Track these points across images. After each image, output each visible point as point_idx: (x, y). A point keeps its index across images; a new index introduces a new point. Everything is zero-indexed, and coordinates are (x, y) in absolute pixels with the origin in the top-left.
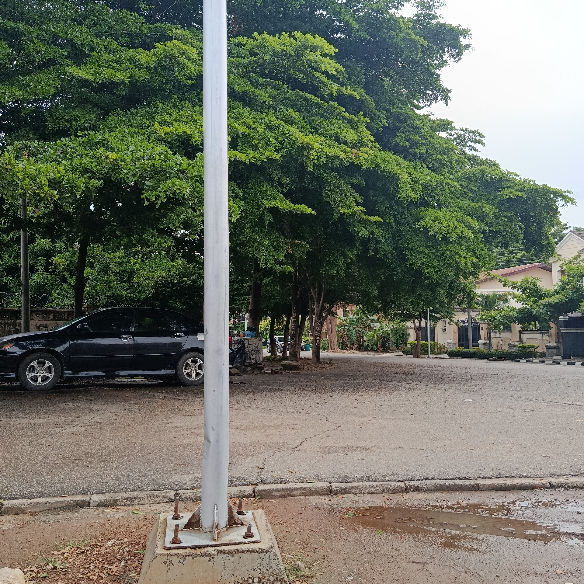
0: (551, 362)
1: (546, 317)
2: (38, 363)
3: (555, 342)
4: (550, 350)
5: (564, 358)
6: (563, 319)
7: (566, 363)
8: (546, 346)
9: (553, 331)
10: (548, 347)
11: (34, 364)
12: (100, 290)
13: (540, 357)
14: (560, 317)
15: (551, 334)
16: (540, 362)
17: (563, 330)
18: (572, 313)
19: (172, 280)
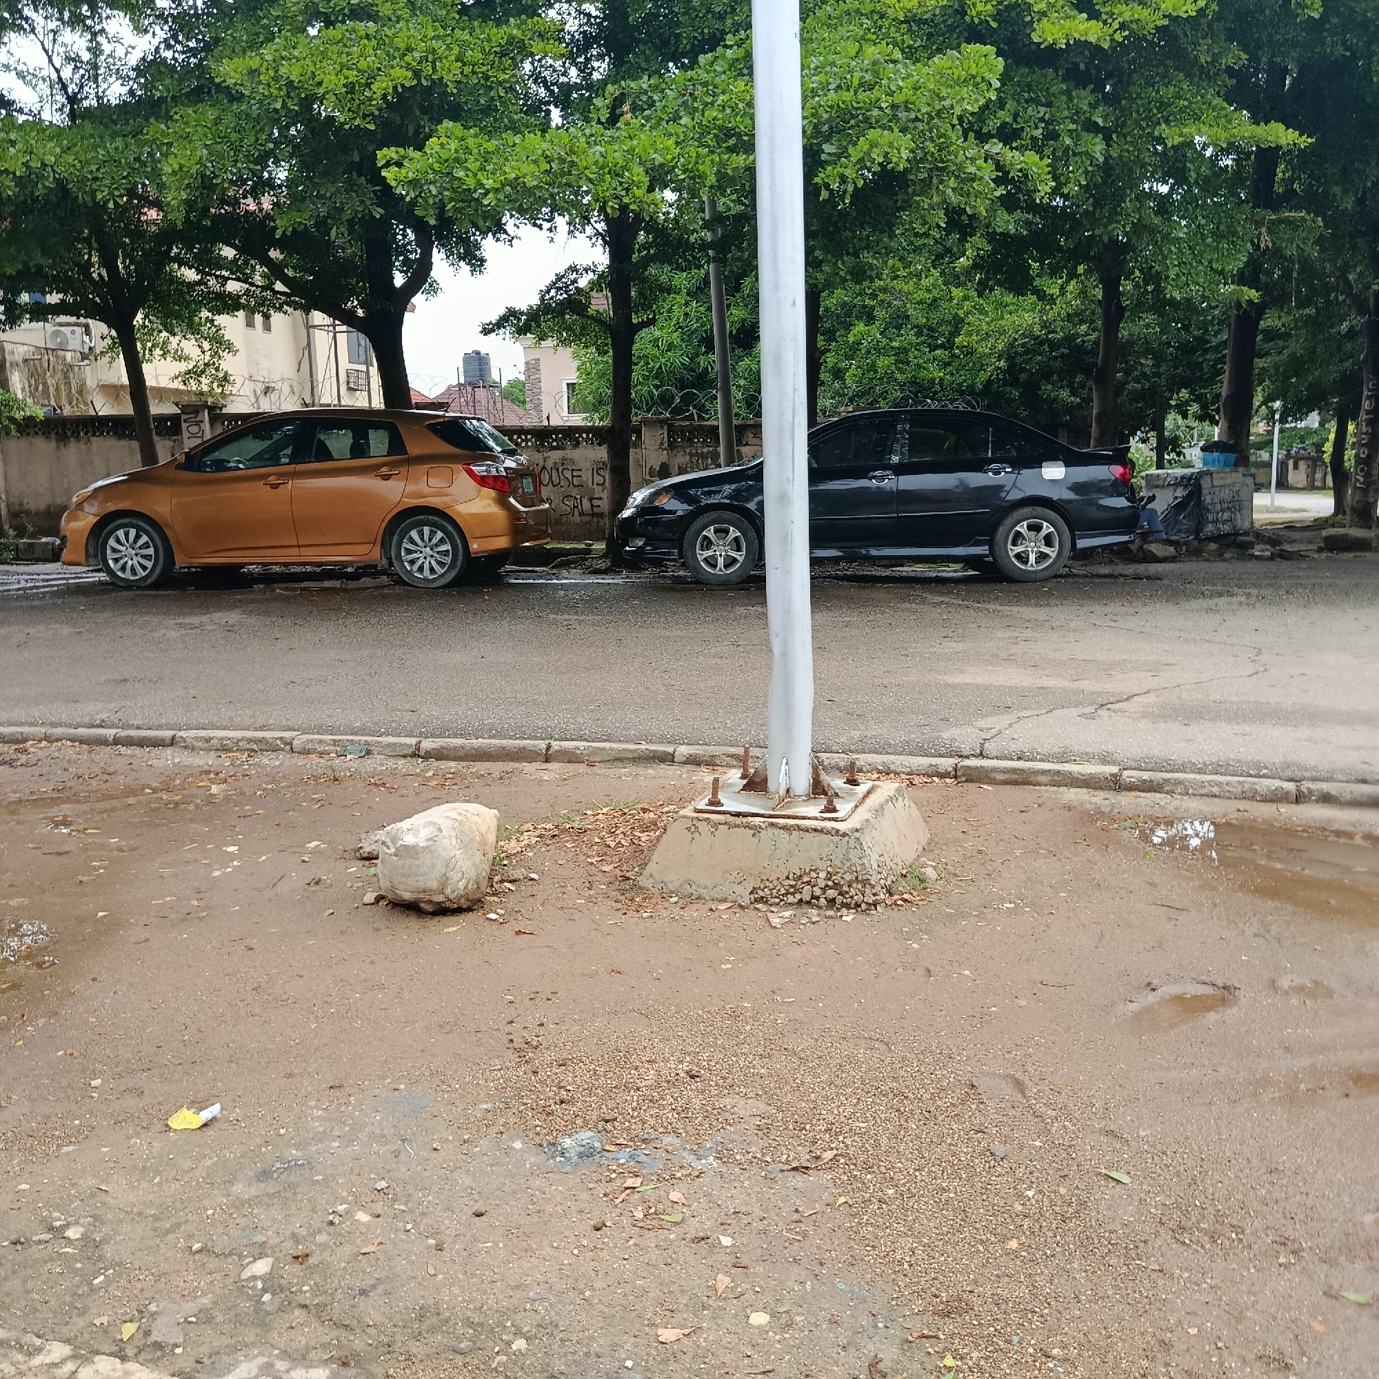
2: (715, 532)
11: (710, 532)
12: (886, 373)
19: (1049, 332)
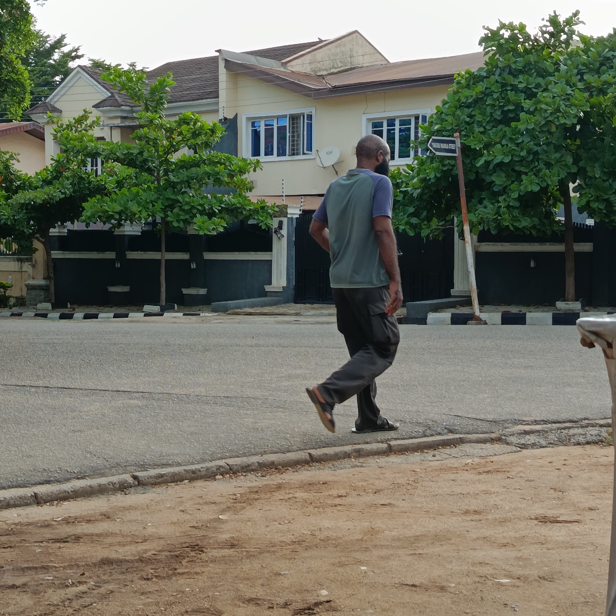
0: (33, 314)
1: (25, 230)
3: (42, 277)
4: (34, 293)
5: (55, 307)
6: (57, 234)
7: (58, 315)
8: (27, 286)
9: (40, 255)
10: (30, 288)
13: (14, 305)
14: (52, 230)
15: (36, 261)
16: (13, 315)
17: (56, 254)
18: (73, 223)
